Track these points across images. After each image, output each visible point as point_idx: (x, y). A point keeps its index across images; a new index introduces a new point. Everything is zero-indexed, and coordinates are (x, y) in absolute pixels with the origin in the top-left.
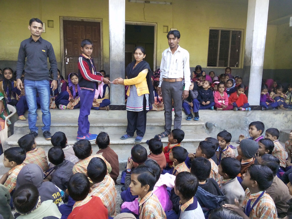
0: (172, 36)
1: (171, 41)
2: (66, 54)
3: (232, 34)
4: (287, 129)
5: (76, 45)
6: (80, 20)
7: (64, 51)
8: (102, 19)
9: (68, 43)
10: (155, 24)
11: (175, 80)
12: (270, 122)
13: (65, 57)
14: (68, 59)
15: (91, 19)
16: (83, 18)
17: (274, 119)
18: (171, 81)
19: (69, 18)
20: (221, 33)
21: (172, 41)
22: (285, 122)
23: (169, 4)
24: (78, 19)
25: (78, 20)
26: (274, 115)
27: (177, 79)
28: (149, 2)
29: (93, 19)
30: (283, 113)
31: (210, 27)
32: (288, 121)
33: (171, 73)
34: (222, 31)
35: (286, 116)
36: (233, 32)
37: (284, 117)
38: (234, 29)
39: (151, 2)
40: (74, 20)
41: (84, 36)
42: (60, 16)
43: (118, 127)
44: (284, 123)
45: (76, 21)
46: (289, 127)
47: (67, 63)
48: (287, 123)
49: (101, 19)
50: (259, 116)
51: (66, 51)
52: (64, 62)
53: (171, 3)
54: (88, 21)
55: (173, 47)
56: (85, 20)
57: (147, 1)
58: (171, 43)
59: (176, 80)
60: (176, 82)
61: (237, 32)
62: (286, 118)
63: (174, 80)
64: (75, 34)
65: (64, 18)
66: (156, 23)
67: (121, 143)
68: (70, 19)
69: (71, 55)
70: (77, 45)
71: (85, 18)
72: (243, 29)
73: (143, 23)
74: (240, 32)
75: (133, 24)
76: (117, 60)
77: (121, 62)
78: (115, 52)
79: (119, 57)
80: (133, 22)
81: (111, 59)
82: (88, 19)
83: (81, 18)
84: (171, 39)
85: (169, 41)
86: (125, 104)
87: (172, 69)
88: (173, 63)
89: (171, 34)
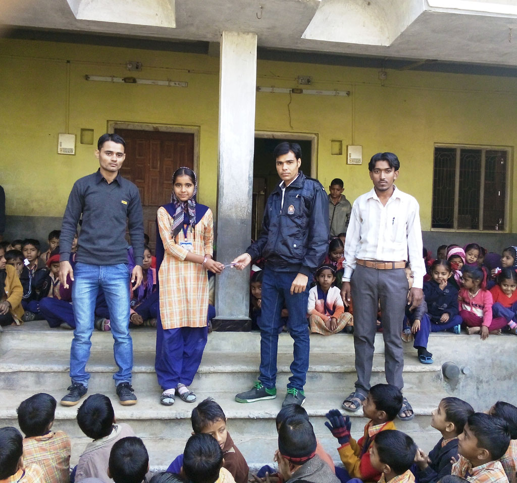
0: (383, 165)
1: (380, 176)
3: (486, 157)
5: (140, 181)
6: (152, 129)
8: (200, 126)
10: (314, 136)
11: (391, 264)
15: (175, 126)
16: (157, 125)
18: (382, 266)
19: (129, 125)
20: (461, 155)
21: (384, 175)
23: (344, 94)
24: (148, 126)
25: (147, 129)
27: (395, 264)
28: (301, 91)
29: (180, 126)
31: (435, 143)
33: (383, 248)
34: (463, 151)
36: (488, 152)
38: (491, 146)
39: (304, 91)
40: (140, 128)
41: (159, 163)
42: (108, 121)
45: (143, 131)
49: (197, 128)
53: (348, 94)
54: (168, 130)
55: (385, 188)
56: (163, 128)
57: (297, 89)
58: (382, 180)
59: (393, 266)
60: (393, 269)
61: (496, 152)
63: (389, 266)
65: (116, 124)
66: (315, 134)
67: (242, 417)
68: (130, 127)
71: (163, 125)
72: (511, 147)
73: (286, 135)
74: (504, 154)
75: (266, 137)
76: (234, 216)
77: (243, 222)
78: (230, 199)
79: (239, 209)
80: (265, 133)
81: (220, 215)
82: (169, 126)
83: (153, 125)
84: (380, 170)
85: (376, 176)
86: (249, 317)
87: (384, 240)
88: (386, 226)
89: (379, 160)
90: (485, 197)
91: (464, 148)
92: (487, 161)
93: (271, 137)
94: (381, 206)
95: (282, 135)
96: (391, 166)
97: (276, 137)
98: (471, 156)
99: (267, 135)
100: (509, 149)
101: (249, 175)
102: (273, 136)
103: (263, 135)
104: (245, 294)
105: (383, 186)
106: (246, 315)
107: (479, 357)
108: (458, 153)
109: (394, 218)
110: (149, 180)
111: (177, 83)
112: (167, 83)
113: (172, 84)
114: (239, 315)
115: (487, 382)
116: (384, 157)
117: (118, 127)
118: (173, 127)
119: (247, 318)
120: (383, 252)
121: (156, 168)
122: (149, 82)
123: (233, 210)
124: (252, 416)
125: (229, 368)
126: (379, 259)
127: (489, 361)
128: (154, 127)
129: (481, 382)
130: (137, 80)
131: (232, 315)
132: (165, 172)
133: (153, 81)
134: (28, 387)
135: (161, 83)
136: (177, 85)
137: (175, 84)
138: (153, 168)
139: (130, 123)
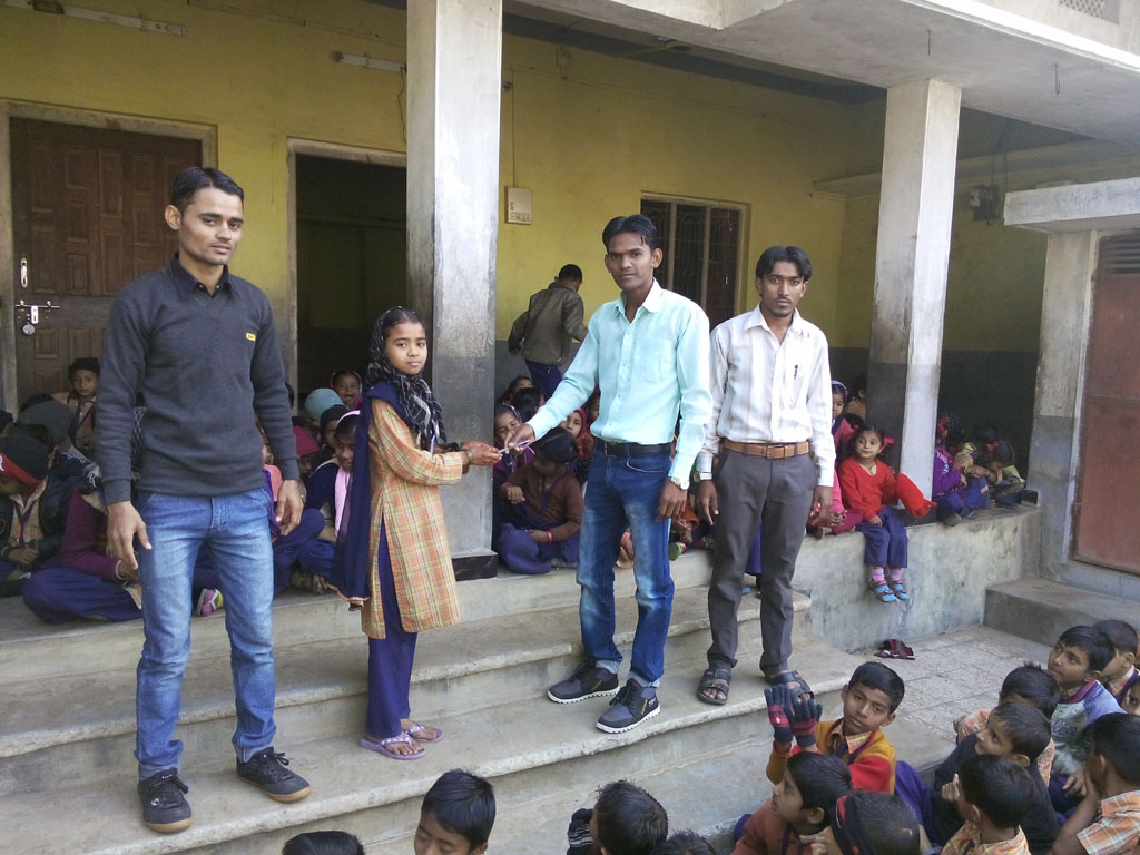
0: (787, 269)
1: (784, 289)
2: (25, 286)
3: (712, 220)
4: (1003, 579)
5: (77, 240)
6: (103, 125)
7: (12, 271)
8: (216, 126)
9: (36, 228)
11: (793, 446)
12: (960, 562)
13: (17, 301)
14: (35, 311)
15: (157, 121)
16: (115, 116)
17: (971, 549)
19: (45, 110)
20: (678, 215)
22: (999, 557)
24: (93, 116)
25: (91, 123)
26: (971, 534)
27: (798, 446)
29: (170, 123)
30: (993, 527)
31: (642, 192)
32: (1006, 553)
33: (781, 420)
34: (682, 208)
35: (1001, 535)
36: (715, 211)
37: (995, 539)
38: (719, 201)
40: (73, 121)
41: (121, 199)
43: (507, 668)
44: (996, 558)
45: (83, 128)
46: (1008, 571)
47: (28, 329)
48: (1004, 558)
49: (207, 128)
50: (931, 545)
51: (24, 270)
52: (12, 323)
53: (507, 86)
54: (141, 130)
55: (785, 311)
56: (129, 125)
58: (784, 297)
59: (795, 450)
60: (795, 456)
61: (724, 211)
62: (999, 542)
63: (790, 452)
64: (69, 186)
65: (14, 105)
68: (49, 117)
69: (51, 291)
70: (85, 241)
71: (129, 118)
72: (747, 204)
73: (392, 158)
74: (735, 214)
75: (354, 158)
76: (463, 352)
77: (480, 363)
78: (455, 317)
79: (472, 337)
80: (353, 150)
81: (439, 351)
82: (143, 120)
83: (106, 115)
84: (781, 278)
85: (773, 288)
86: (493, 549)
87: (782, 405)
88: (784, 381)
90: (709, 286)
91: (681, 203)
92: (712, 226)
93: (365, 160)
94: (775, 343)
95: (383, 156)
97: (374, 161)
98: (691, 214)
99: (356, 155)
100: (743, 208)
101: (490, 268)
102: (369, 159)
103: (348, 154)
104: (484, 506)
105: (783, 307)
107: (827, 571)
108: (674, 210)
109: (796, 367)
110: (99, 238)
111: (162, 25)
112: (138, 23)
113: (152, 26)
114: (473, 547)
115: (837, 608)
116: (789, 254)
117: (18, 113)
118: (153, 123)
119: (488, 552)
120: (780, 425)
121: (115, 212)
122: (96, 16)
123: (461, 340)
124: (587, 752)
125: (500, 660)
126: (776, 439)
127: (839, 575)
128: (108, 121)
129: (829, 609)
130: (66, 8)
131: (462, 549)
132: (135, 221)
133: (104, 14)
135: (123, 21)
136: (163, 30)
137: (158, 27)
138: (108, 211)
139: (49, 107)
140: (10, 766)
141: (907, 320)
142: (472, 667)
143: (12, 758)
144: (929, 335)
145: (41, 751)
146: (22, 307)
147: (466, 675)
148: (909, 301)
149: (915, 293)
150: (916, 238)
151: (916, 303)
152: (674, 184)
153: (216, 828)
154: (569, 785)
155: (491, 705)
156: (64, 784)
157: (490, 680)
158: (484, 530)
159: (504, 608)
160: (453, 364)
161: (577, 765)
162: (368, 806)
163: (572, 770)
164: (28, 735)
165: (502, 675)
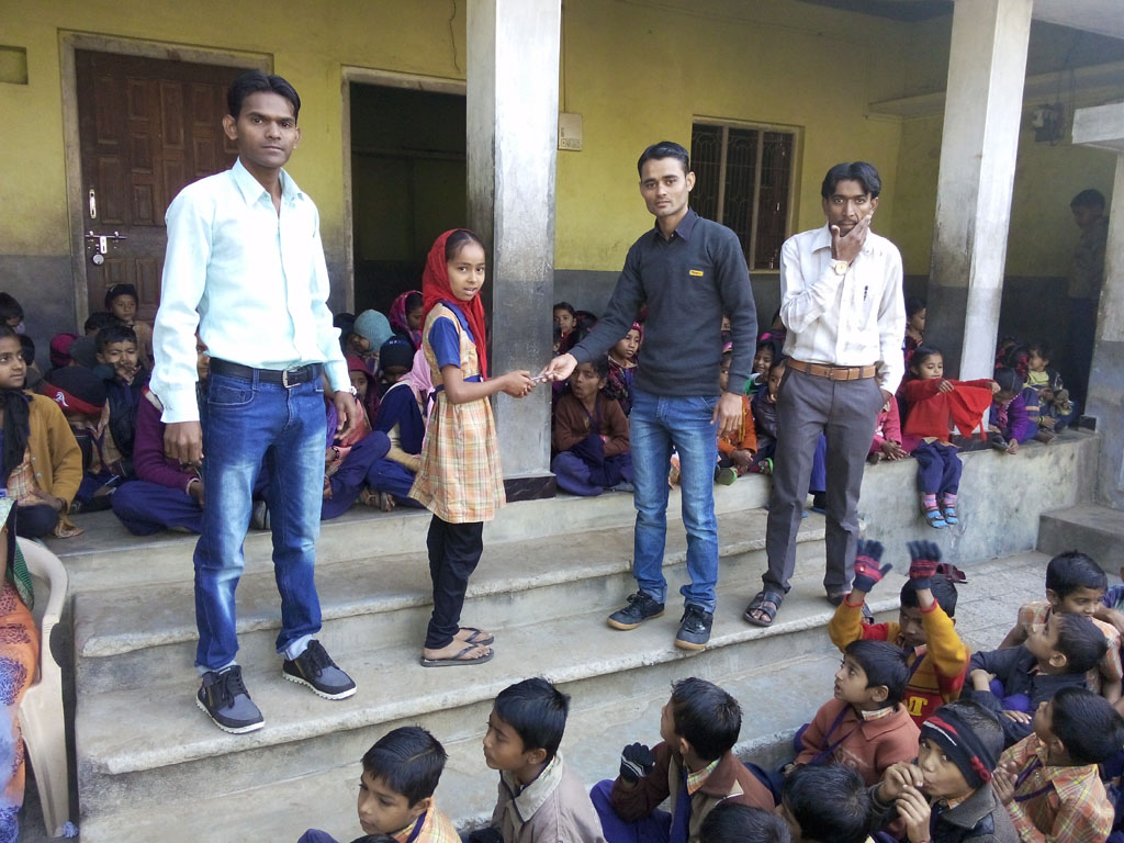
0: (850, 188)
2: (94, 216)
3: (764, 143)
4: (1058, 506)
5: (143, 171)
6: (163, 56)
7: (81, 202)
8: (271, 55)
9: (103, 160)
11: (858, 370)
12: (1015, 488)
13: (86, 232)
14: (103, 239)
15: (215, 52)
16: (174, 46)
17: (1026, 475)
18: (843, 375)
19: (108, 41)
20: (730, 139)
22: (1055, 484)
24: (154, 46)
25: (152, 54)
26: (1028, 460)
27: (863, 370)
29: (227, 52)
30: (1050, 453)
31: (693, 115)
32: (1062, 479)
33: (847, 344)
34: (733, 131)
35: (1057, 462)
36: (767, 134)
37: (1051, 466)
38: (772, 124)
40: (134, 52)
41: (182, 132)
42: (59, 29)
43: (568, 584)
44: (1051, 484)
45: (146, 59)
46: (1063, 497)
47: (98, 259)
48: (1060, 484)
49: (264, 57)
50: (987, 471)
51: (93, 202)
52: (83, 252)
54: (201, 60)
56: (189, 55)
59: (861, 373)
60: (861, 379)
61: (776, 134)
62: (1056, 468)
63: (854, 374)
64: (133, 118)
65: (78, 37)
67: (632, 667)
68: (113, 48)
69: (118, 222)
70: (148, 172)
71: (189, 48)
72: (800, 127)
73: (444, 84)
74: (788, 138)
75: (406, 86)
76: (522, 275)
77: (539, 287)
78: (515, 241)
79: (532, 261)
80: (405, 77)
81: (499, 275)
82: (203, 49)
83: (167, 45)
84: (846, 199)
85: (837, 209)
86: (552, 471)
87: (849, 327)
88: (852, 303)
89: (844, 178)
90: (760, 213)
91: (733, 126)
92: (765, 150)
93: (417, 87)
95: (436, 83)
96: (865, 190)
97: (426, 88)
98: (743, 138)
99: (408, 82)
100: (796, 131)
101: (549, 191)
102: (420, 85)
103: (401, 81)
104: (543, 428)
106: (545, 467)
108: (726, 134)
109: (866, 288)
110: (163, 170)
114: (532, 469)
116: (854, 172)
117: (83, 45)
118: (211, 53)
119: (547, 473)
121: (176, 143)
123: (521, 264)
125: (562, 576)
128: (168, 51)
131: (521, 470)
132: (196, 152)
134: (169, 676)
138: (170, 142)
139: (112, 38)
140: (109, 664)
141: (970, 243)
142: (534, 582)
143: (109, 658)
144: (992, 258)
145: (134, 652)
146: (91, 238)
147: (529, 589)
148: (972, 222)
149: (979, 215)
150: (981, 157)
151: (979, 224)
152: (727, 106)
153: (300, 725)
154: (629, 693)
155: (552, 618)
156: (159, 682)
157: (552, 594)
158: (542, 453)
159: (563, 527)
160: (512, 288)
161: (639, 676)
162: (441, 708)
163: (632, 679)
164: (124, 636)
165: (564, 589)
